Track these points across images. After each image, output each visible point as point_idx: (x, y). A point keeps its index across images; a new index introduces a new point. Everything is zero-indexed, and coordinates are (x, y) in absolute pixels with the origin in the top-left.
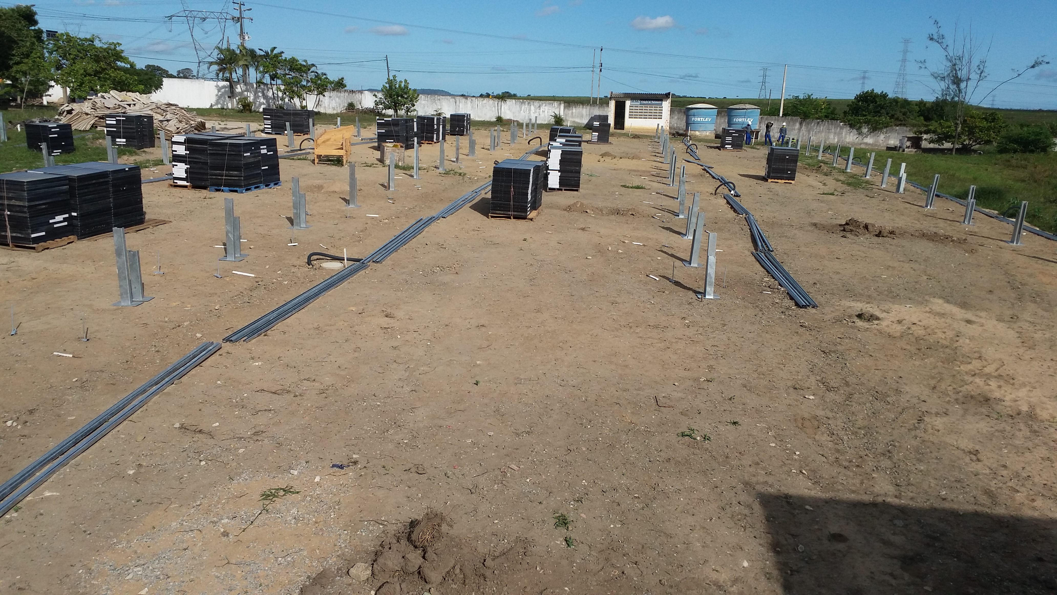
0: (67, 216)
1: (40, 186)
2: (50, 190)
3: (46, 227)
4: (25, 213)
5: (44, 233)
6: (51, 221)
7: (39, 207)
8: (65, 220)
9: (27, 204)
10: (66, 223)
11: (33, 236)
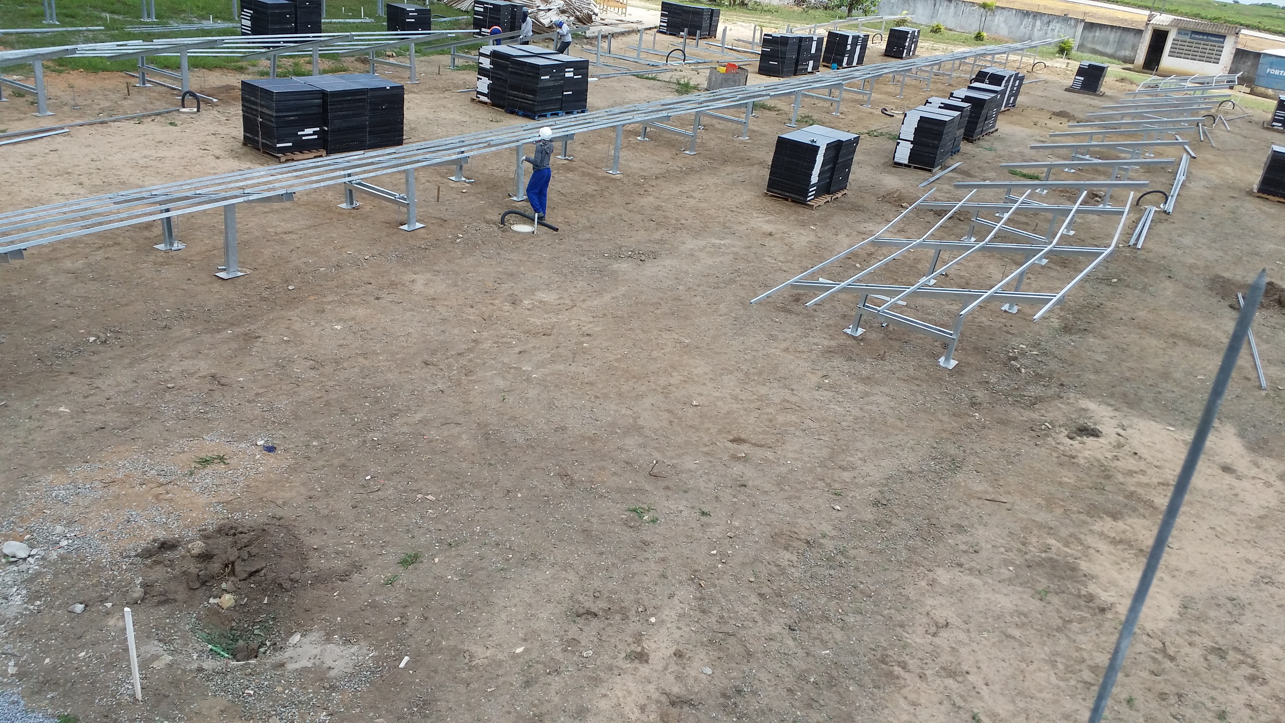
0: (318, 129)
1: (289, 98)
2: (301, 102)
3: (293, 139)
4: (272, 122)
5: (290, 144)
6: (299, 133)
7: (287, 119)
8: (315, 133)
9: (274, 114)
10: (316, 137)
11: (278, 145)
